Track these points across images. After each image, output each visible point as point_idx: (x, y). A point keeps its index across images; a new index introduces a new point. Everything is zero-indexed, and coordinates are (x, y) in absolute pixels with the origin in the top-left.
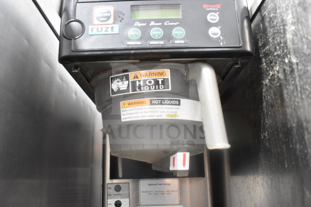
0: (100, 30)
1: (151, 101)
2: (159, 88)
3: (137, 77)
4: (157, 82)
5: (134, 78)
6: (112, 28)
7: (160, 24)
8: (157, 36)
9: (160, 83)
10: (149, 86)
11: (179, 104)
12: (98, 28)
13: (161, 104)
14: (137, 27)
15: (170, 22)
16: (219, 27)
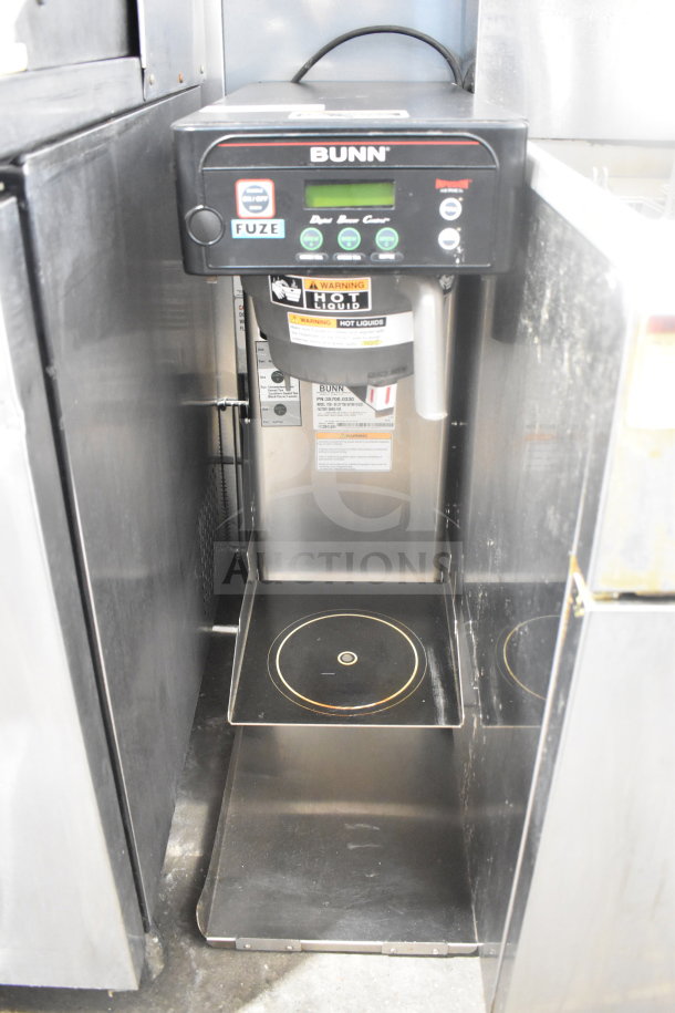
0: (251, 229)
1: (338, 321)
2: (351, 308)
3: (316, 288)
4: (347, 299)
5: (311, 287)
6: (272, 225)
7: (356, 221)
8: (349, 244)
9: (354, 299)
10: (336, 304)
11: (384, 325)
12: (247, 226)
13: (355, 326)
14: (316, 225)
15: (374, 218)
16: (459, 229)
